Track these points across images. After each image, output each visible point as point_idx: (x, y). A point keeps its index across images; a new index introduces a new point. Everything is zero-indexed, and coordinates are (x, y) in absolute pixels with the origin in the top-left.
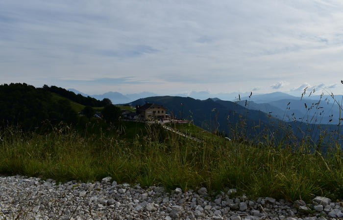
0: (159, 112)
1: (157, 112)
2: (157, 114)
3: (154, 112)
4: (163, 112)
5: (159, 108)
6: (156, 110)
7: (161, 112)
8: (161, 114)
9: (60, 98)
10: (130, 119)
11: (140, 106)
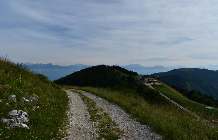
2: (150, 80)
7: (152, 79)
9: (118, 71)
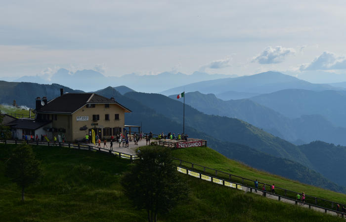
0: (107, 117)
1: (102, 117)
2: (102, 124)
3: (96, 118)
4: (117, 117)
5: (107, 106)
6: (101, 112)
7: (112, 117)
8: (112, 124)
10: (17, 139)
11: (45, 101)
